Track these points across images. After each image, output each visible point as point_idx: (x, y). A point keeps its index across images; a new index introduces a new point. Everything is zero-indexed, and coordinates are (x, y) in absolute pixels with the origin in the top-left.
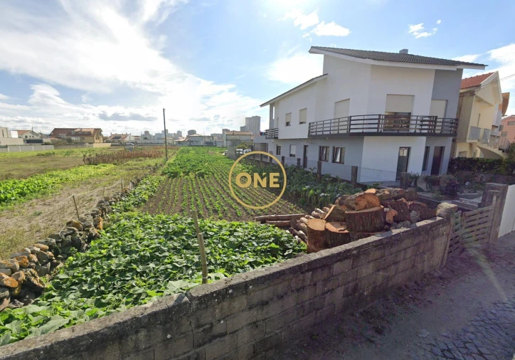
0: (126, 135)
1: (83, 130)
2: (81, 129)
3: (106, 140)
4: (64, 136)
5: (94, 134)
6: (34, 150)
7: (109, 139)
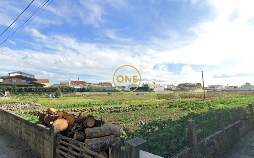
0: (218, 86)
1: (191, 84)
2: (190, 84)
3: (204, 88)
4: (182, 87)
5: (197, 85)
6: (169, 92)
7: (207, 88)
